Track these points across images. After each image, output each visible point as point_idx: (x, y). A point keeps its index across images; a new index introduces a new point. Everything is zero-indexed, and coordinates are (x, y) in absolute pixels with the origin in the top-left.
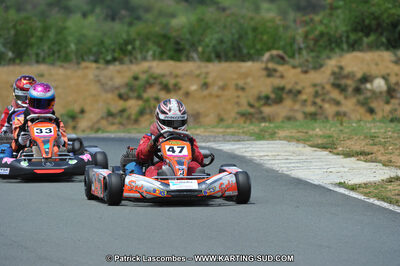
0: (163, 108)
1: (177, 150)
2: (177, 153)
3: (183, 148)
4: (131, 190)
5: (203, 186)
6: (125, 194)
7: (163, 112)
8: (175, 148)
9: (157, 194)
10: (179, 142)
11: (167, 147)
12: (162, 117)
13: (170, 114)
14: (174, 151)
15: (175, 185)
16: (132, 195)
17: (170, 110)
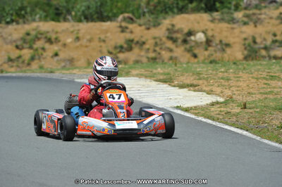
0: (100, 61)
1: (117, 97)
2: (116, 100)
3: (120, 95)
4: (84, 129)
5: (142, 126)
6: (79, 132)
7: (100, 65)
8: (114, 95)
9: (106, 132)
10: (117, 91)
11: (108, 95)
12: (99, 68)
13: (105, 66)
14: (114, 98)
15: (120, 125)
16: (84, 133)
17: (105, 63)
